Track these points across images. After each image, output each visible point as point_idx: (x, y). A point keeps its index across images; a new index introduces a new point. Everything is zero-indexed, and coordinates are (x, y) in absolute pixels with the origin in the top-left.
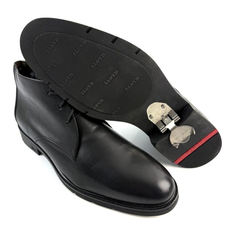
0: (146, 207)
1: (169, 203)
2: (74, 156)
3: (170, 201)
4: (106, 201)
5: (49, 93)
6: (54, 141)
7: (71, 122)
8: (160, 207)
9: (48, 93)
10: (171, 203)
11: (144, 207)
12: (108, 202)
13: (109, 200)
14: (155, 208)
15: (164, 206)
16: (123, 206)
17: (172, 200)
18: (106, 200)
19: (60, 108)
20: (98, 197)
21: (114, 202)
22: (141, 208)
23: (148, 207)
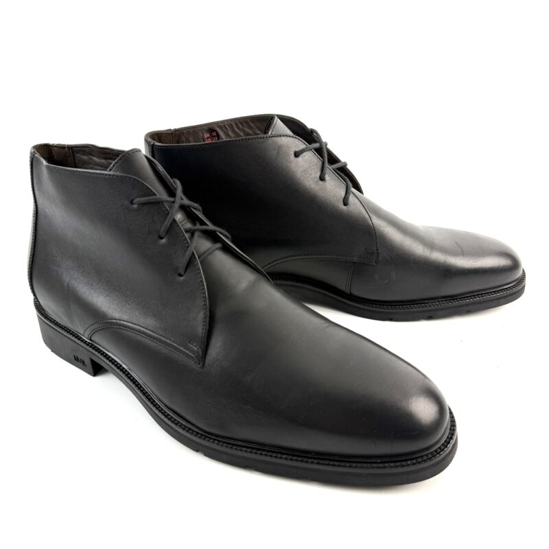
0: (387, 462)
1: (439, 448)
2: (201, 353)
3: (443, 444)
4: (286, 459)
5: (135, 201)
6: (143, 325)
7: (188, 270)
8: (420, 460)
9: (132, 202)
10: (446, 447)
11: (381, 463)
12: (291, 460)
13: (294, 456)
14: (409, 462)
15: (430, 456)
16: (329, 465)
17: (446, 441)
18: (284, 456)
19: (162, 238)
20: (264, 450)
21: (305, 460)
22: (375, 465)
23: (391, 462)
